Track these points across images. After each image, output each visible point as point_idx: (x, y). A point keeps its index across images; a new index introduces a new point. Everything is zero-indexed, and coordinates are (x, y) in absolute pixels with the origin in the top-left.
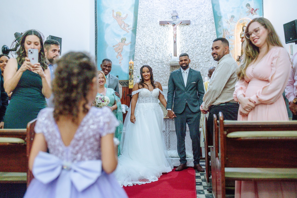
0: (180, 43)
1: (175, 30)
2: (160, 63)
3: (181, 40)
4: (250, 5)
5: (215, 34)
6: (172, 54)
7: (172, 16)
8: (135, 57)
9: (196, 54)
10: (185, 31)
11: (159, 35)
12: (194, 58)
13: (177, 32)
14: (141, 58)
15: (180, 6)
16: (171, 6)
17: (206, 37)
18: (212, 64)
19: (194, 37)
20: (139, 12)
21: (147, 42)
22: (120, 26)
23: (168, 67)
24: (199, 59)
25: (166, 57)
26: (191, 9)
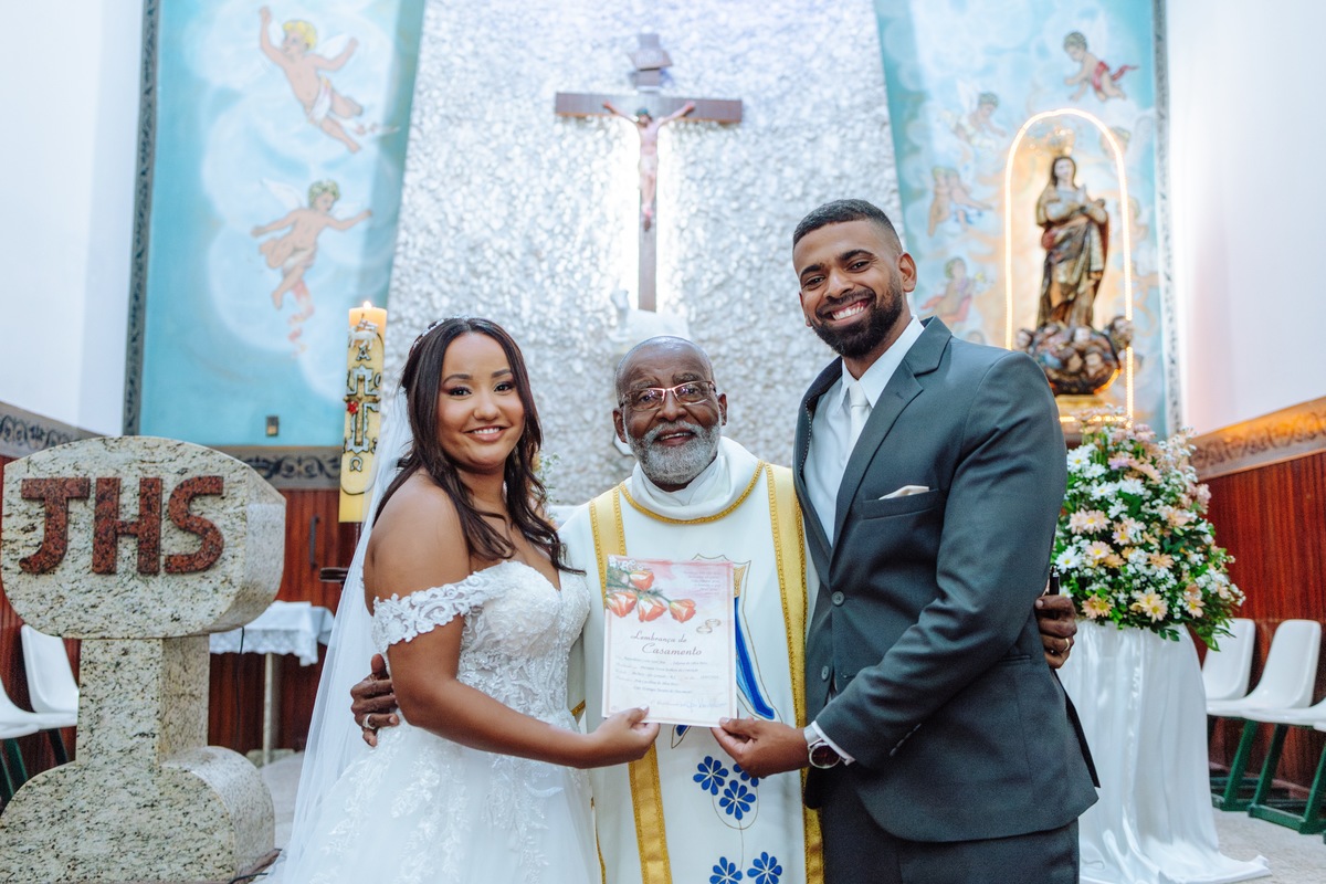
0: (676, 232)
1: (649, 148)
2: (551, 347)
3: (685, 214)
4: (1090, 41)
5: (896, 190)
6: (629, 296)
7: (632, 68)
9: (775, 305)
10: (710, 161)
11: (550, 176)
12: (763, 329)
14: (435, 309)
15: (681, 13)
16: (631, 8)
20: (428, 27)
21: (473, 212)
22: (308, 107)
23: (596, 373)
24: (789, 338)
25: (589, 315)
26: (750, 33)
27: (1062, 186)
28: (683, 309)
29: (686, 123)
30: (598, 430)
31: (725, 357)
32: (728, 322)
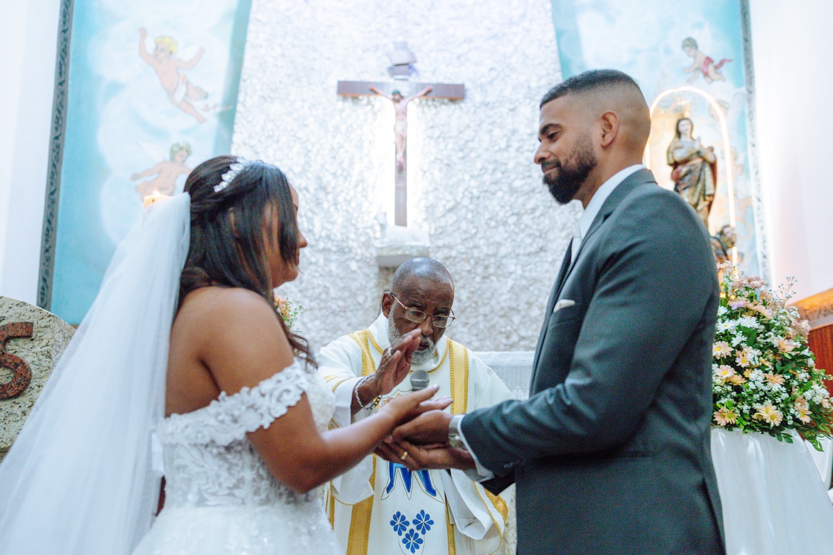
0: (421, 174)
1: (401, 117)
2: (335, 252)
4: (699, 43)
7: (390, 65)
9: (489, 222)
11: (334, 137)
12: (480, 239)
15: (423, 28)
16: (388, 25)
19: (481, 151)
20: (250, 37)
22: (171, 93)
23: (367, 270)
24: (499, 244)
25: (361, 230)
26: (470, 41)
27: (684, 138)
28: (426, 226)
29: (427, 100)
30: (368, 310)
31: (455, 258)
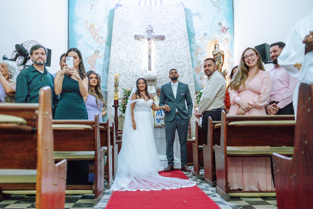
0: (154, 57)
1: (150, 44)
3: (156, 54)
5: (189, 50)
6: (147, 68)
7: (147, 31)
8: (110, 70)
10: (159, 46)
11: (134, 49)
13: (152, 47)
14: (116, 71)
16: (146, 20)
17: (180, 52)
18: (186, 79)
19: (168, 52)
20: (114, 25)
21: (122, 55)
22: (94, 38)
25: (140, 71)
26: (166, 24)
27: (216, 49)
28: (155, 70)
32: (163, 72)
